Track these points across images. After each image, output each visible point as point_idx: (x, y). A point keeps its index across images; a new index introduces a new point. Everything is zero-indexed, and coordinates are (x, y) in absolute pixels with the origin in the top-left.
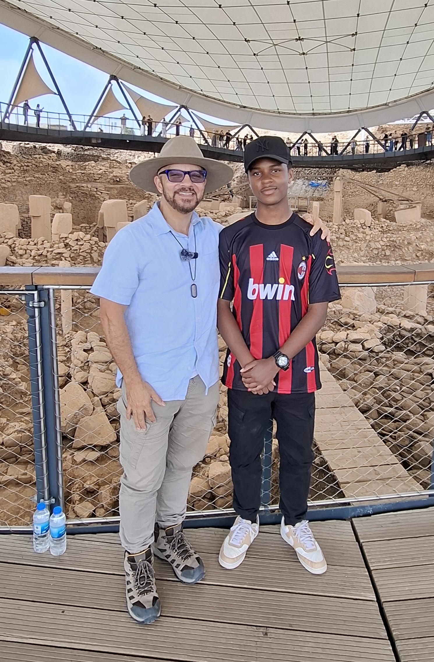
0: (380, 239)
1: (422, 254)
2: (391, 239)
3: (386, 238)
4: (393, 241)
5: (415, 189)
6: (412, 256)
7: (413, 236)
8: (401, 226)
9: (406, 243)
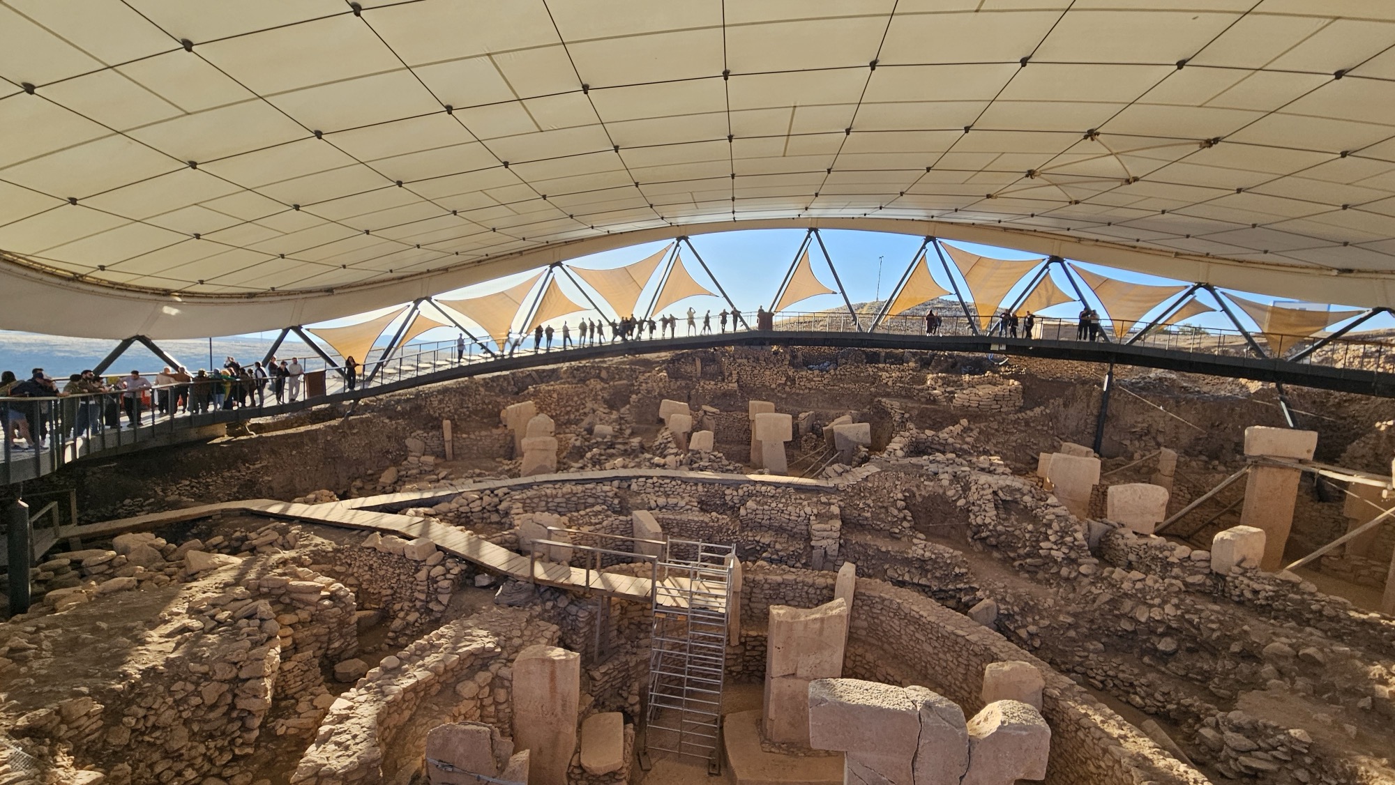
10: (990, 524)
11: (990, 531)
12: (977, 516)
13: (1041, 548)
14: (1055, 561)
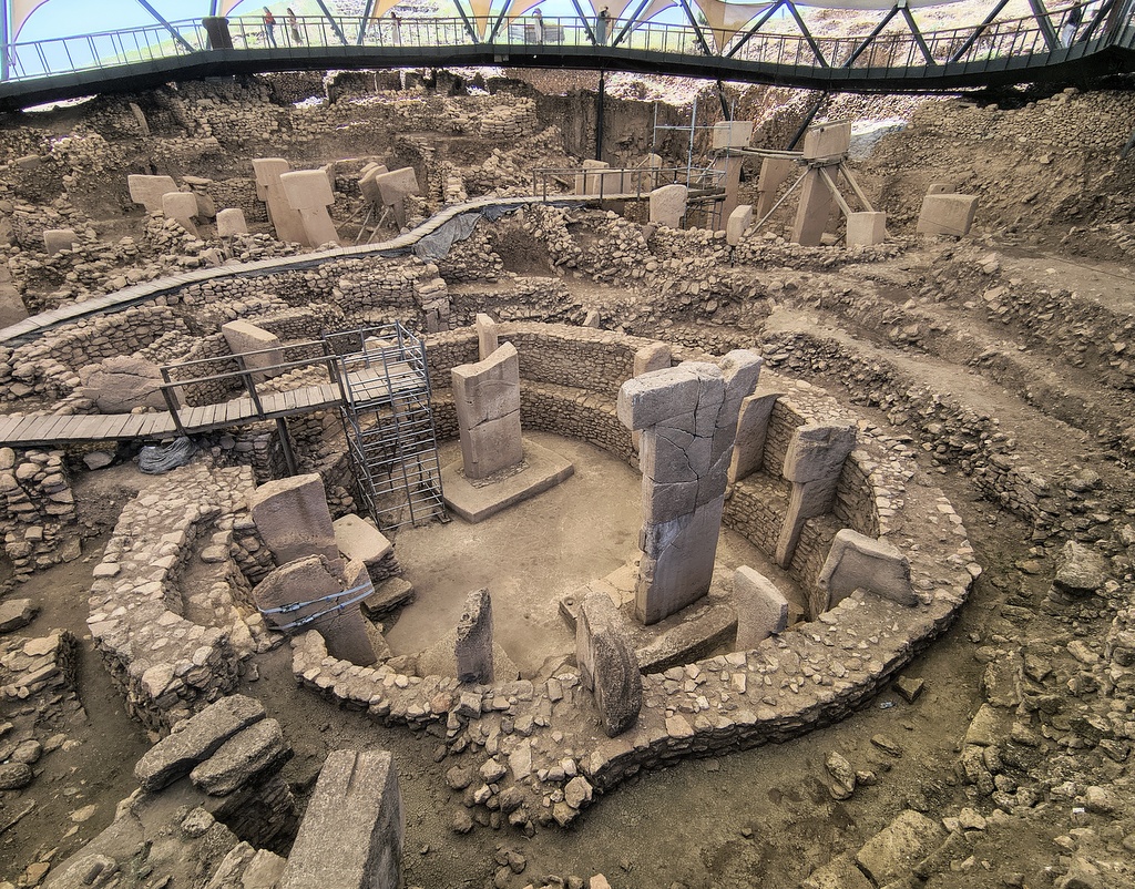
2: (723, 281)
3: (717, 276)
4: (725, 285)
9: (752, 293)
10: (567, 247)
11: (569, 254)
12: (554, 243)
13: (614, 258)
14: (627, 266)
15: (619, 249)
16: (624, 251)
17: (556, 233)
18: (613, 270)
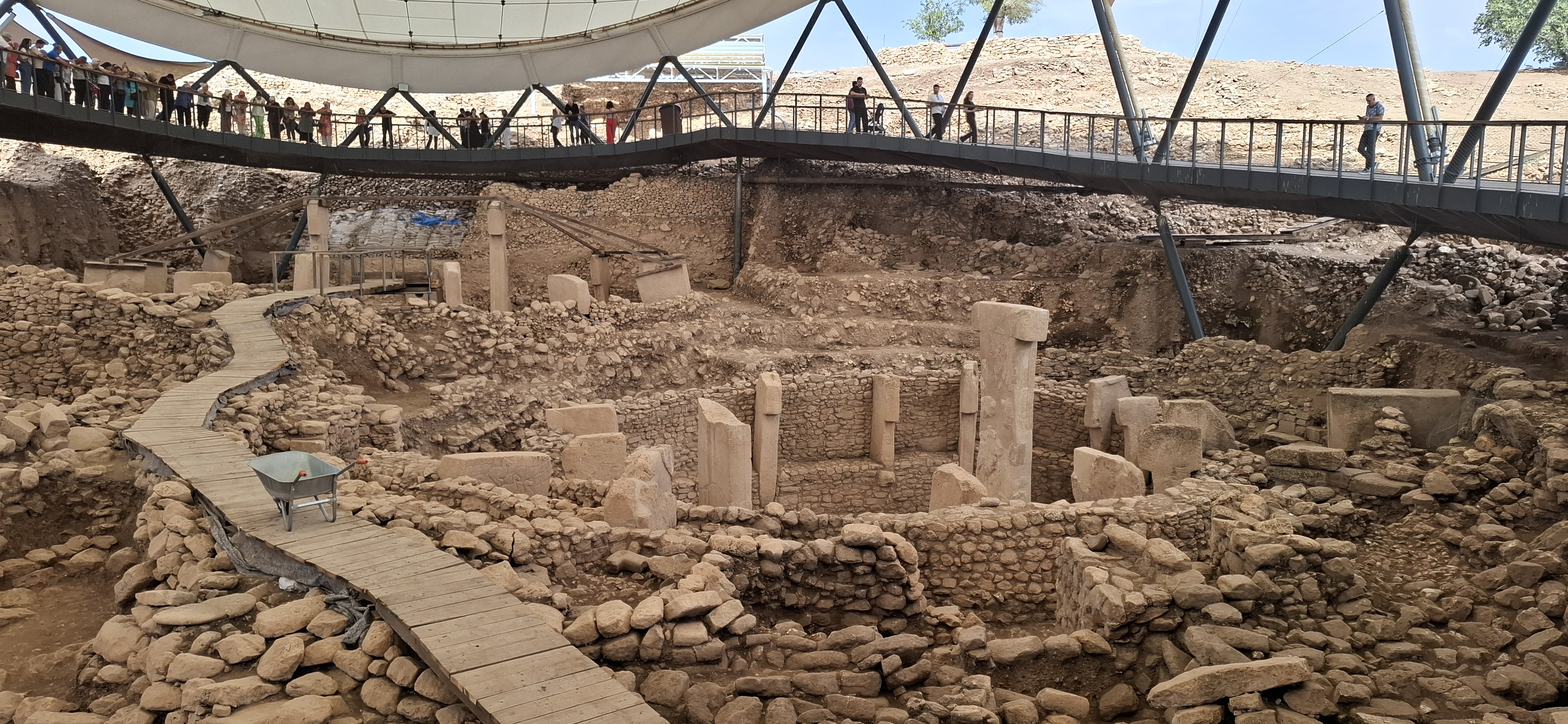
0: (616, 342)
1: (708, 369)
2: (642, 341)
3: (631, 339)
4: (645, 345)
5: (665, 227)
6: (687, 375)
7: (684, 330)
8: (656, 311)
9: (673, 348)
10: (409, 351)
11: (413, 357)
12: (384, 348)
13: (486, 348)
14: (507, 355)
15: (486, 335)
16: (497, 337)
17: (378, 332)
18: (488, 365)
